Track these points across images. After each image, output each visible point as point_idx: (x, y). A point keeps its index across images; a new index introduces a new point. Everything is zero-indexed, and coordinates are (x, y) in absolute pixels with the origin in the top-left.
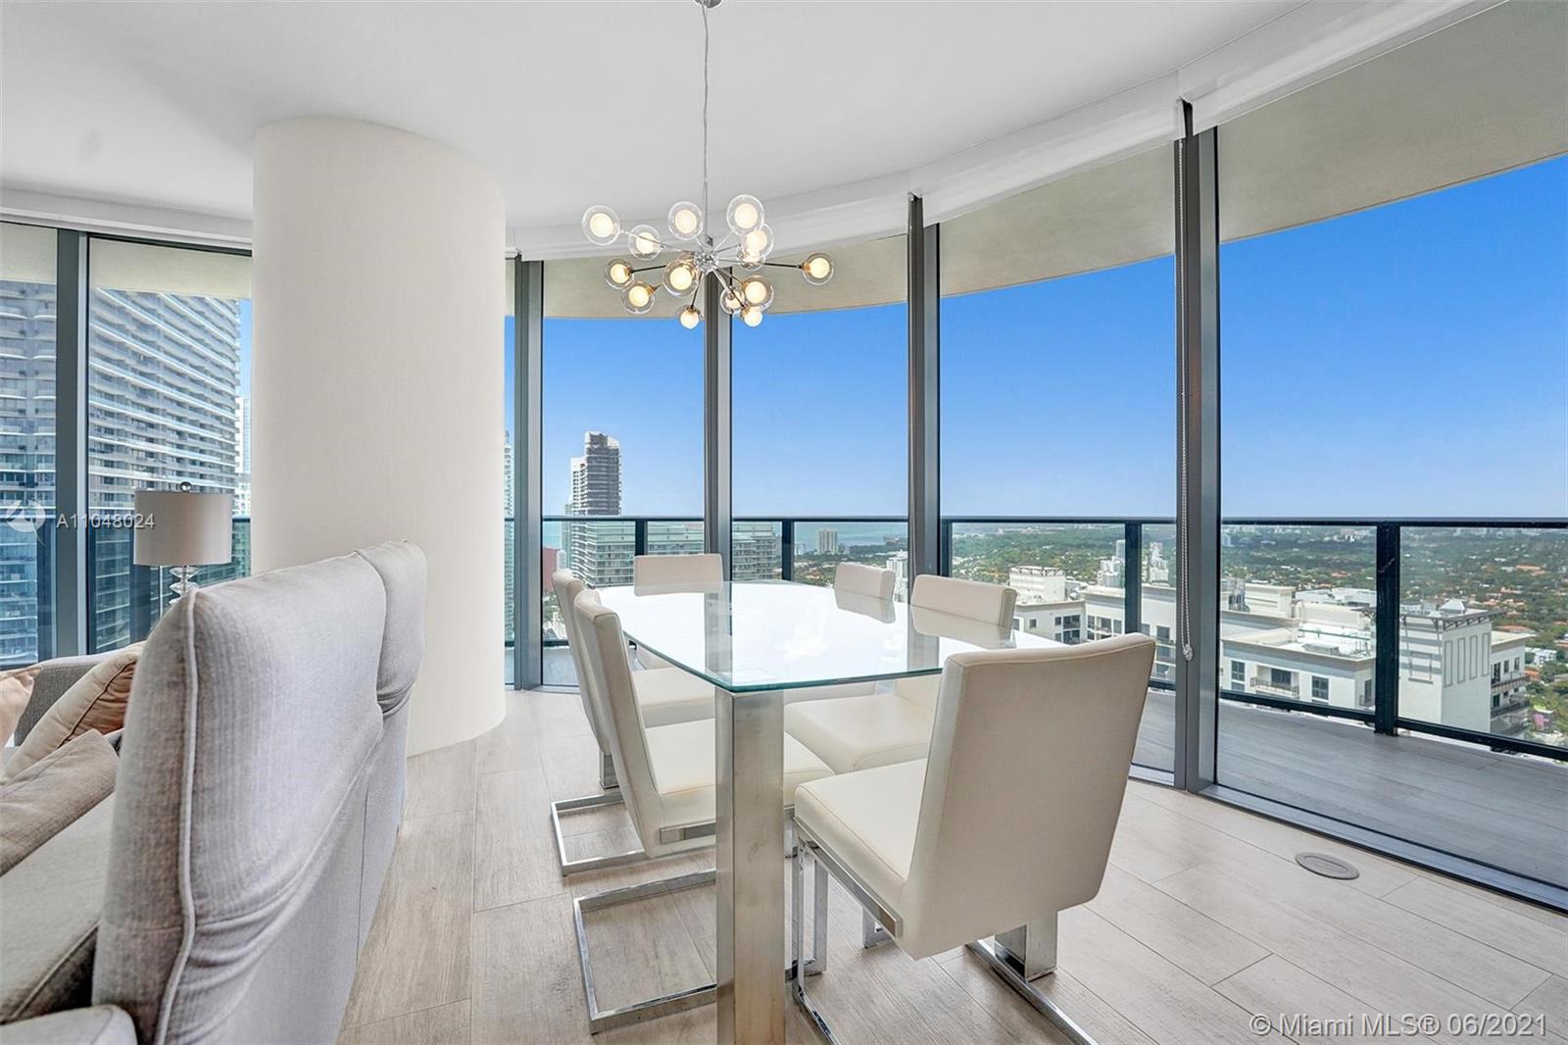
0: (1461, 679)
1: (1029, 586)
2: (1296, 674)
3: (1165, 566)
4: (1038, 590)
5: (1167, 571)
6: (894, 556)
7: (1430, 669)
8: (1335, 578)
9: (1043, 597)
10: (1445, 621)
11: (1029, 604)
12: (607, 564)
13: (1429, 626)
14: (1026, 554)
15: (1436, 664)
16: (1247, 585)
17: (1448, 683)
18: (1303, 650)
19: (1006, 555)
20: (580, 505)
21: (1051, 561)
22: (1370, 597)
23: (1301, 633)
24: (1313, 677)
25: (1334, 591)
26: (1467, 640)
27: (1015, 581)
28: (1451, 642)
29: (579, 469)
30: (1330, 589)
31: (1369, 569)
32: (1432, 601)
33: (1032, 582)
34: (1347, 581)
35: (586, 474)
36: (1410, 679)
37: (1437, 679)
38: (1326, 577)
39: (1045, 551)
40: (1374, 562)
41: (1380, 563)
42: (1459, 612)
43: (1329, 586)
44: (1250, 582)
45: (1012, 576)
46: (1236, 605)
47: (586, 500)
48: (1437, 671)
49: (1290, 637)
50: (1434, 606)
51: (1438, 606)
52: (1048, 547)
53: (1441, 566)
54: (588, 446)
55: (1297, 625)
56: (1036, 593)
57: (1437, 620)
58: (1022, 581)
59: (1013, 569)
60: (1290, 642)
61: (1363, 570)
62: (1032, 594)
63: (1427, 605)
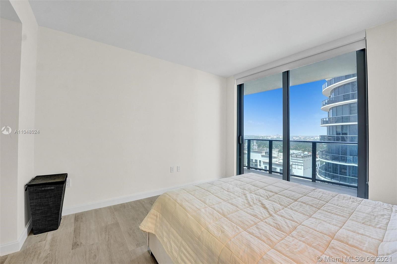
0: (307, 168)
2: (277, 168)
3: (257, 146)
5: (257, 147)
7: (301, 165)
10: (304, 156)
13: (301, 157)
15: (302, 164)
17: (304, 169)
18: (278, 163)
23: (279, 160)
24: (280, 169)
26: (308, 160)
28: (305, 161)
36: (298, 169)
37: (302, 167)
42: (307, 154)
44: (275, 149)
46: (267, 154)
48: (302, 166)
49: (277, 160)
55: (278, 158)
57: (302, 156)
60: (277, 162)
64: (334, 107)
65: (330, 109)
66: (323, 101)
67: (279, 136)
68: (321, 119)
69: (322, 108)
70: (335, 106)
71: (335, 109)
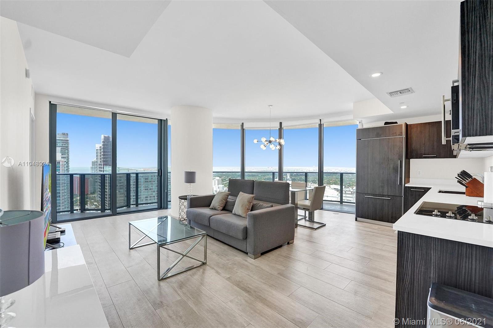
6: (215, 179)
8: (331, 182)
16: (311, 185)
20: (99, 162)
22: (338, 187)
25: (331, 186)
29: (99, 148)
30: (330, 185)
31: (338, 180)
32: (351, 187)
34: (333, 183)
35: (102, 150)
38: (329, 182)
40: (340, 178)
41: (341, 179)
43: (329, 184)
47: (102, 160)
50: (351, 188)
51: (352, 188)
53: (353, 179)
54: (103, 140)
63: (350, 188)
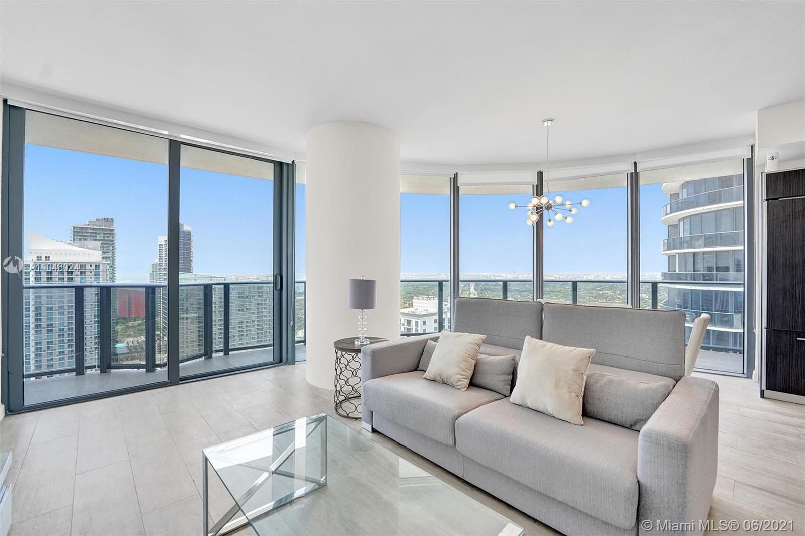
1: (422, 305)
4: (426, 307)
9: (428, 310)
11: (422, 314)
12: (185, 300)
14: (416, 290)
19: (407, 290)
20: (163, 265)
21: (427, 293)
27: (416, 303)
29: (162, 243)
33: (423, 303)
35: (168, 246)
39: (424, 288)
45: (414, 301)
52: (426, 286)
56: (426, 309)
58: (418, 303)
59: (415, 297)
61: (552, 294)
62: (423, 309)
64: (686, 217)
65: (679, 220)
66: (666, 205)
67: (518, 274)
68: (664, 240)
69: (663, 218)
70: (688, 216)
71: (689, 220)
